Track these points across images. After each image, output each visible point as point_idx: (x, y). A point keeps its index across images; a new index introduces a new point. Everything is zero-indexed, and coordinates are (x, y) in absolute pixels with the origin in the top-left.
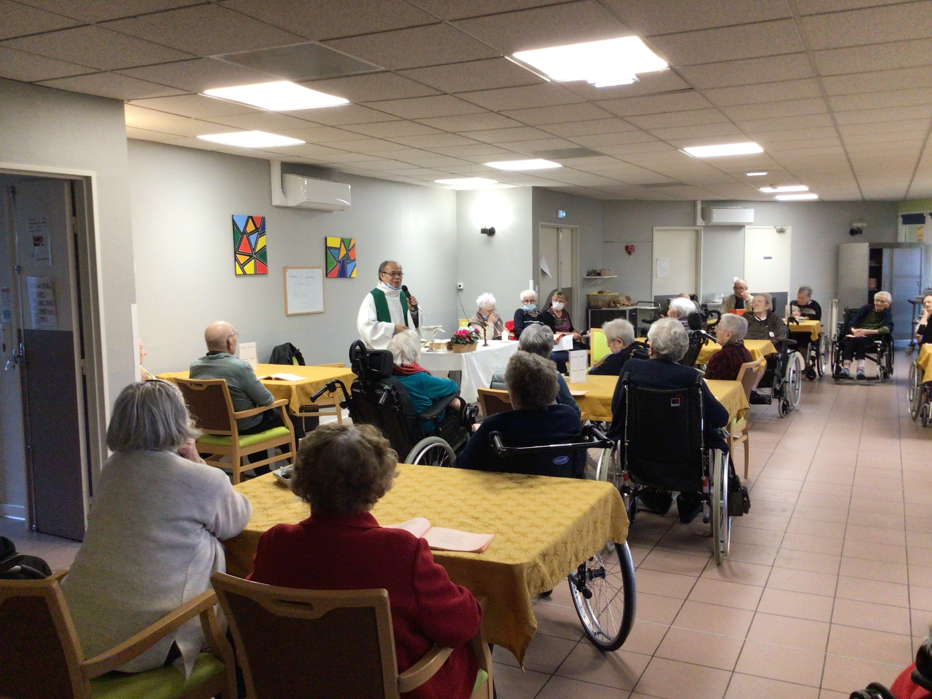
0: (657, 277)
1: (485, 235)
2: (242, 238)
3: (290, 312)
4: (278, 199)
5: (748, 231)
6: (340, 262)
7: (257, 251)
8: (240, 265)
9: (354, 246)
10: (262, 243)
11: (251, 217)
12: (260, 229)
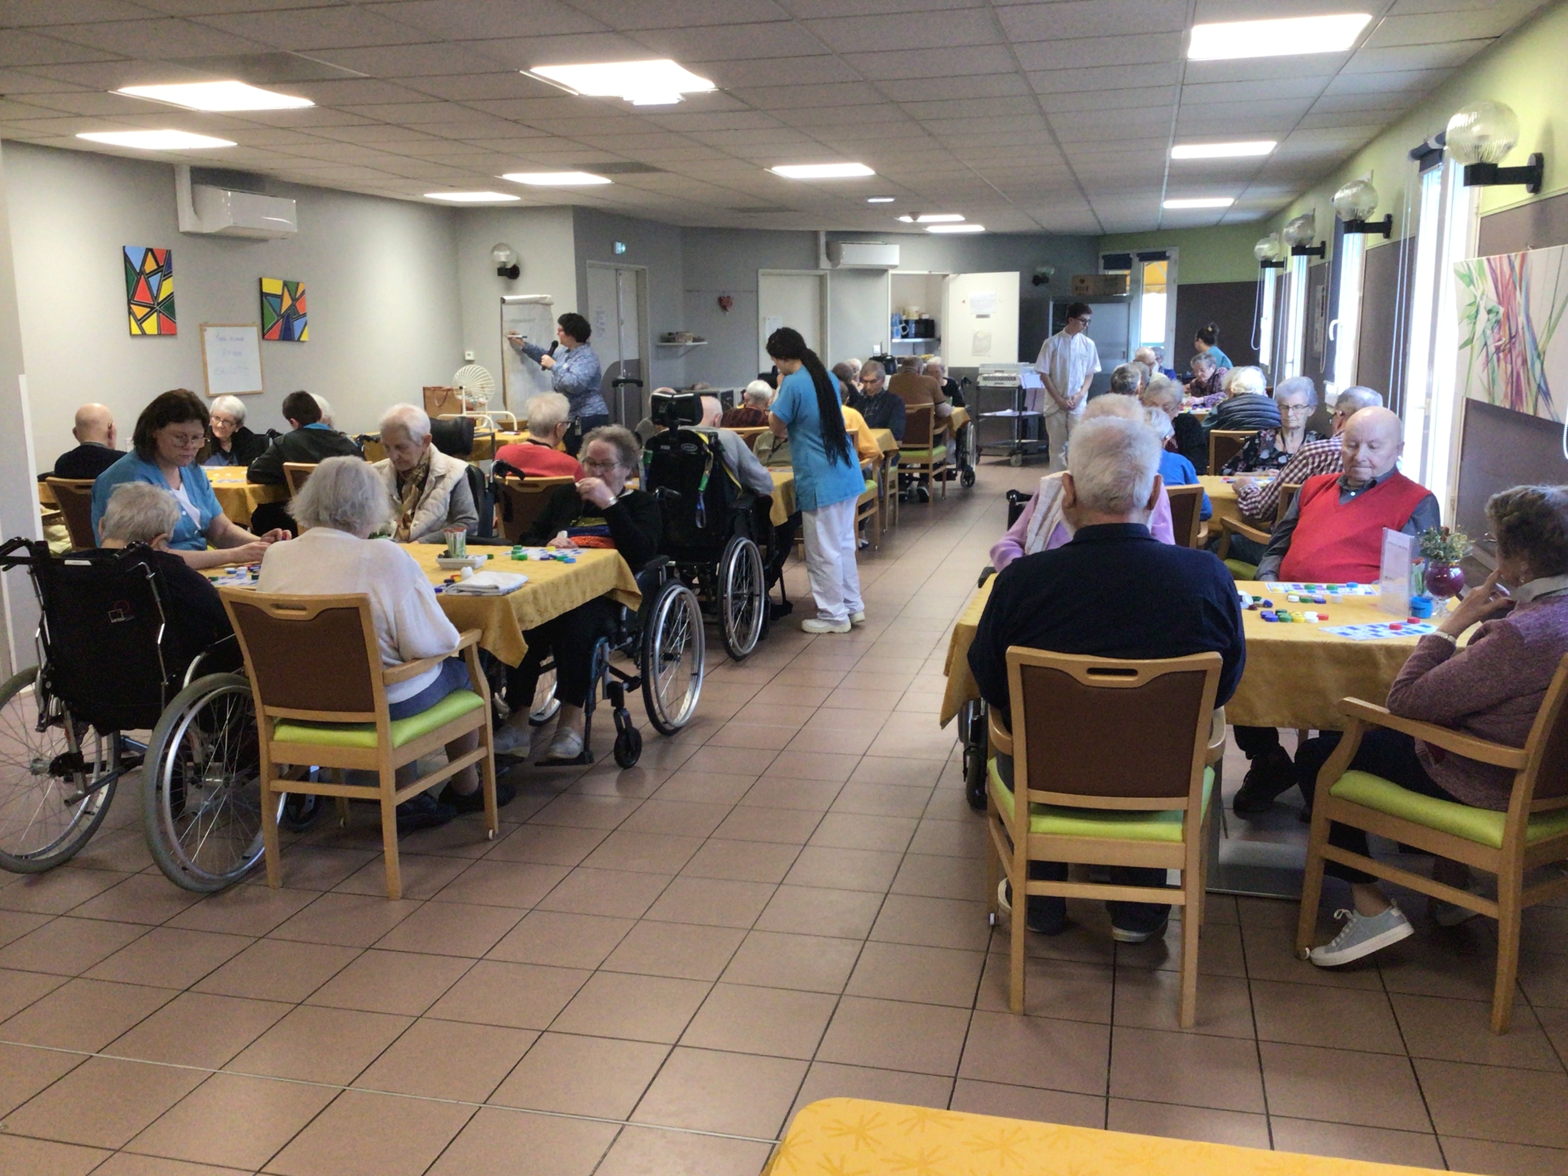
1: (504, 279)
2: (138, 282)
6: (283, 317)
7: (160, 300)
8: (137, 320)
9: (303, 293)
10: (167, 288)
11: (151, 250)
12: (165, 269)
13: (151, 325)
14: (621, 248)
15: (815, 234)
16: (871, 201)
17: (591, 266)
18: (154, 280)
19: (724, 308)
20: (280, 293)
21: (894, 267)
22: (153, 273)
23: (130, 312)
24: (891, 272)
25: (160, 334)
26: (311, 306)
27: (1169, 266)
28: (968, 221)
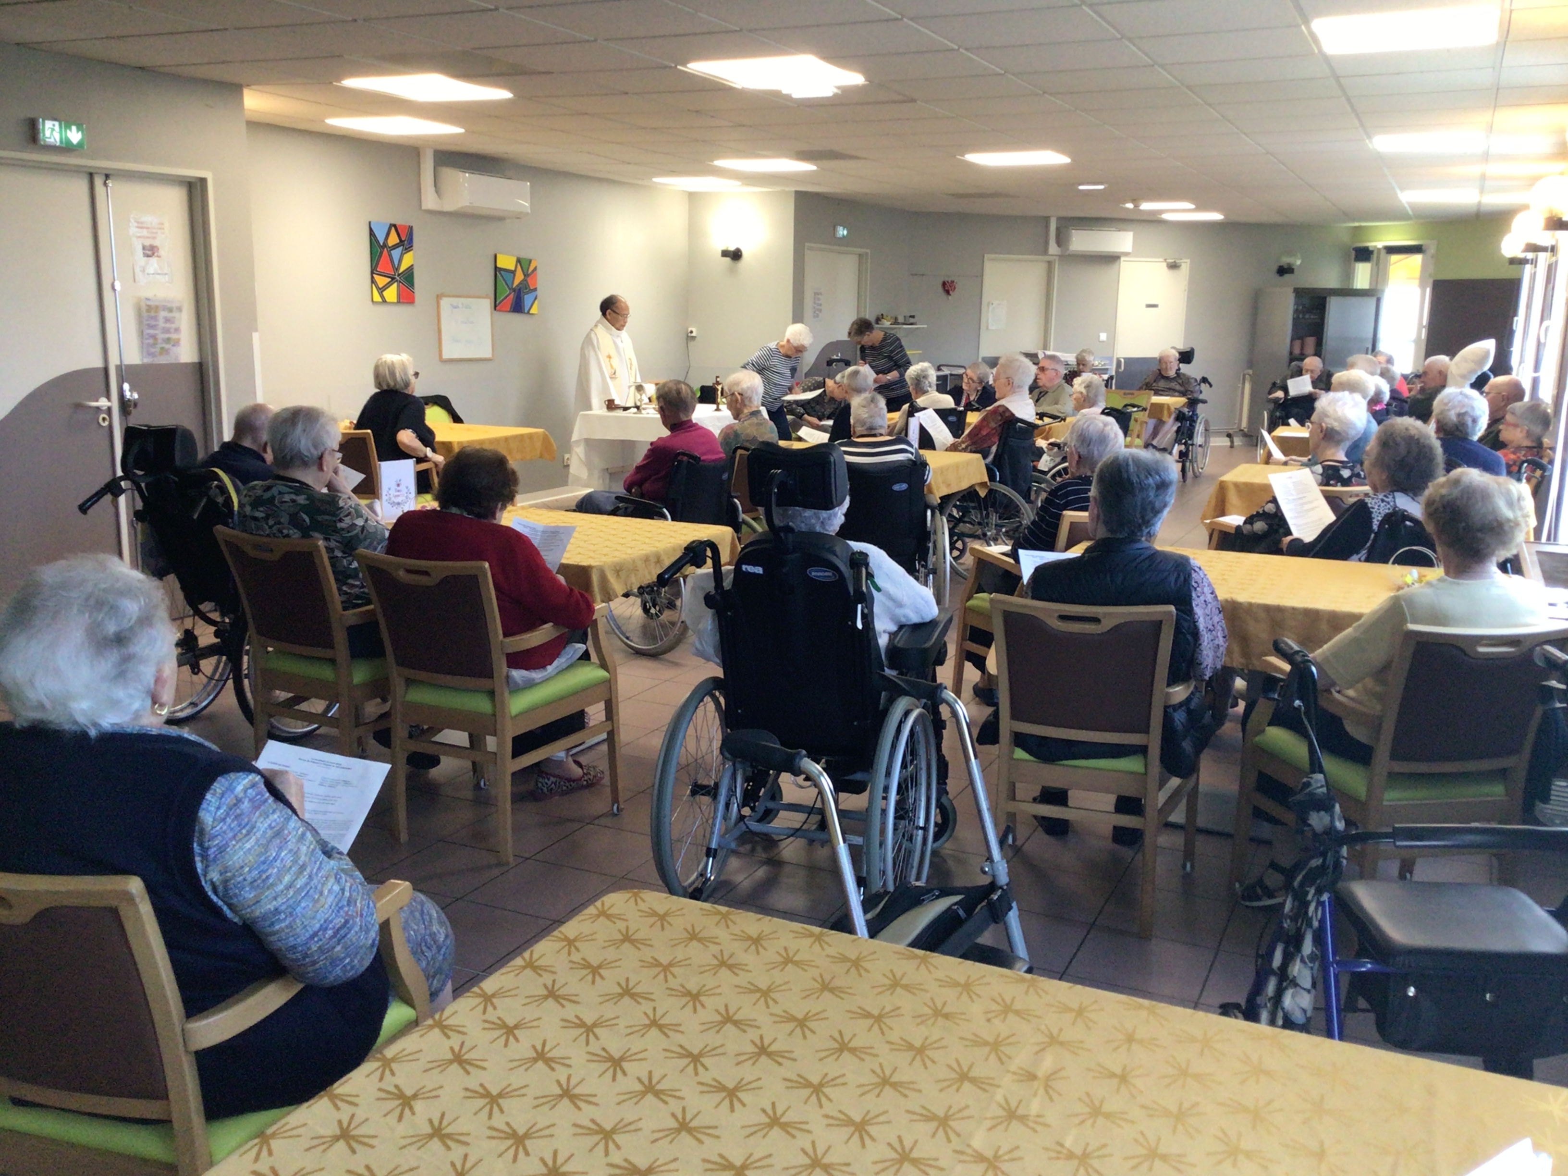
0: (987, 328)
1: (728, 259)
2: (381, 253)
3: (446, 356)
4: (430, 201)
5: (1125, 265)
6: (515, 291)
7: (401, 271)
8: (378, 288)
9: (535, 269)
10: (408, 260)
11: (395, 226)
12: (406, 242)
13: (391, 293)
14: (842, 232)
15: (1047, 219)
16: (1081, 187)
17: (810, 249)
18: (396, 254)
19: (948, 292)
20: (513, 268)
21: (1127, 254)
22: (395, 247)
23: (373, 281)
24: (1122, 259)
25: (399, 302)
26: (542, 281)
27: (1423, 260)
28: (1199, 208)
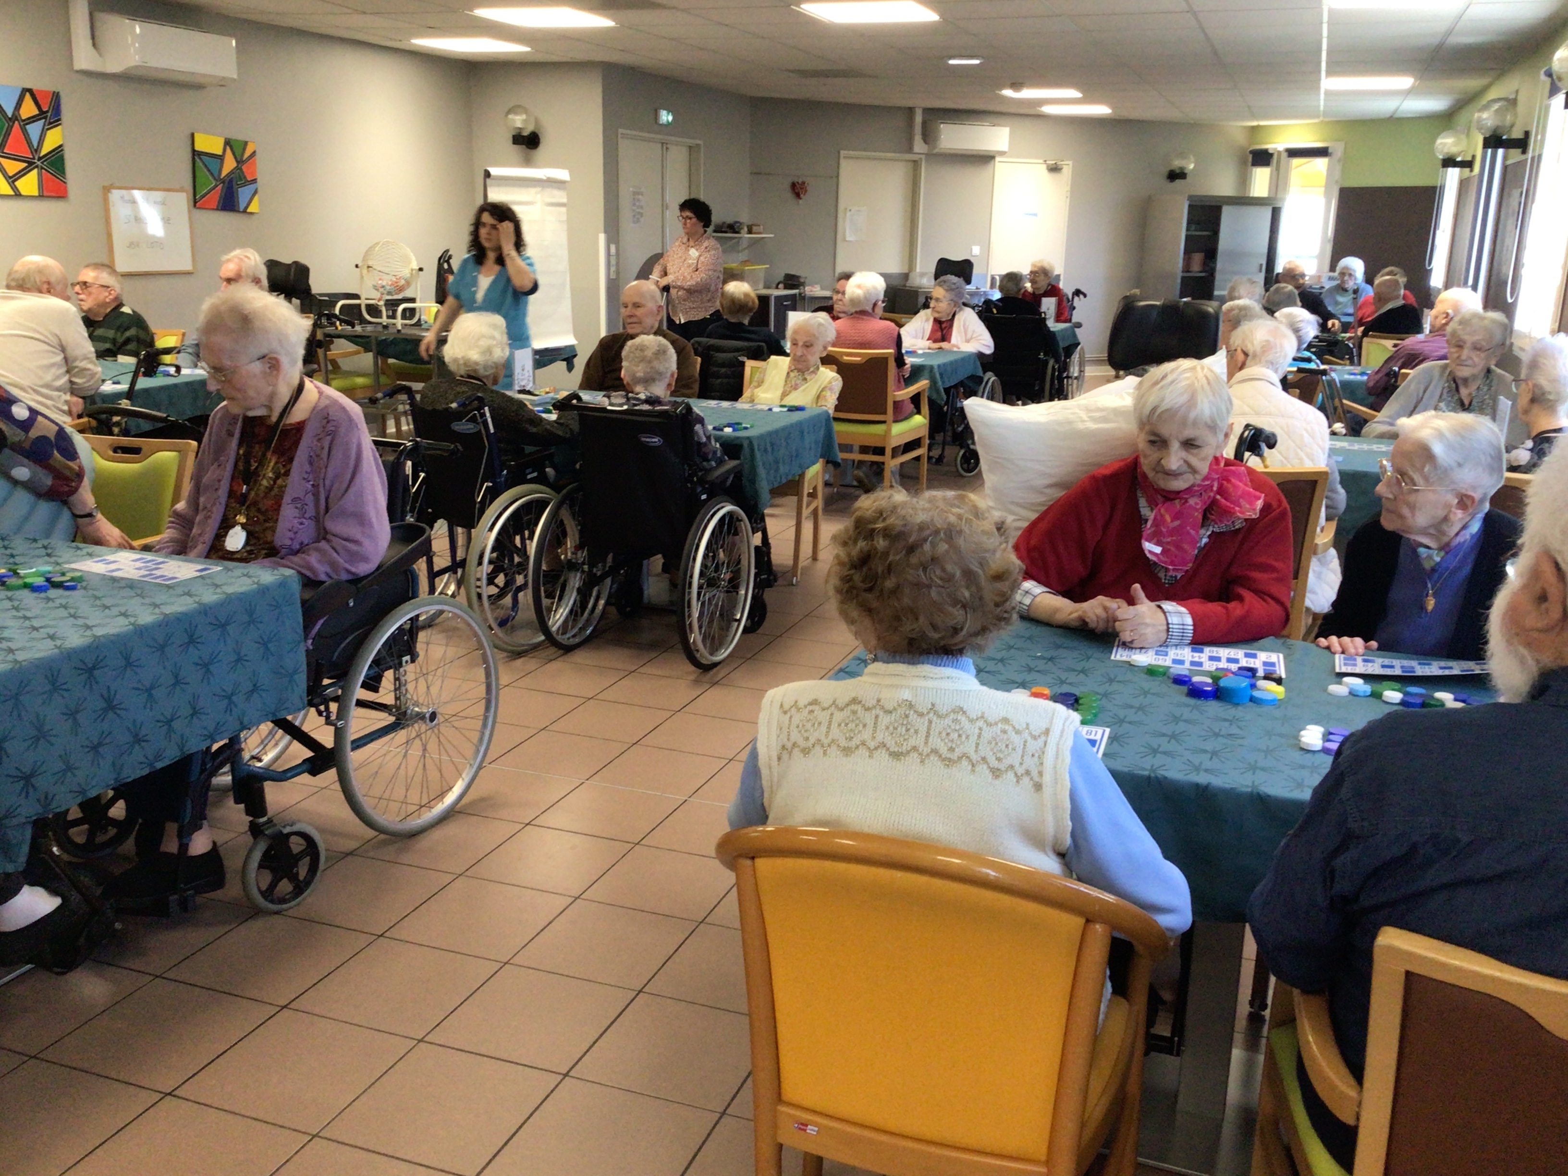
0: (844, 240)
1: (521, 147)
2: (10, 129)
4: (84, 58)
5: (1000, 167)
6: (223, 182)
7: (43, 153)
8: (7, 177)
9: (253, 154)
10: (53, 139)
11: (30, 91)
12: (50, 114)
13: (29, 184)
14: (666, 117)
15: (910, 111)
16: (952, 62)
17: (624, 137)
18: (34, 129)
19: (798, 195)
20: (220, 152)
21: (1002, 153)
22: (33, 119)
24: (998, 159)
25: (41, 196)
26: (264, 169)
27: (1329, 165)
28: (1089, 101)
